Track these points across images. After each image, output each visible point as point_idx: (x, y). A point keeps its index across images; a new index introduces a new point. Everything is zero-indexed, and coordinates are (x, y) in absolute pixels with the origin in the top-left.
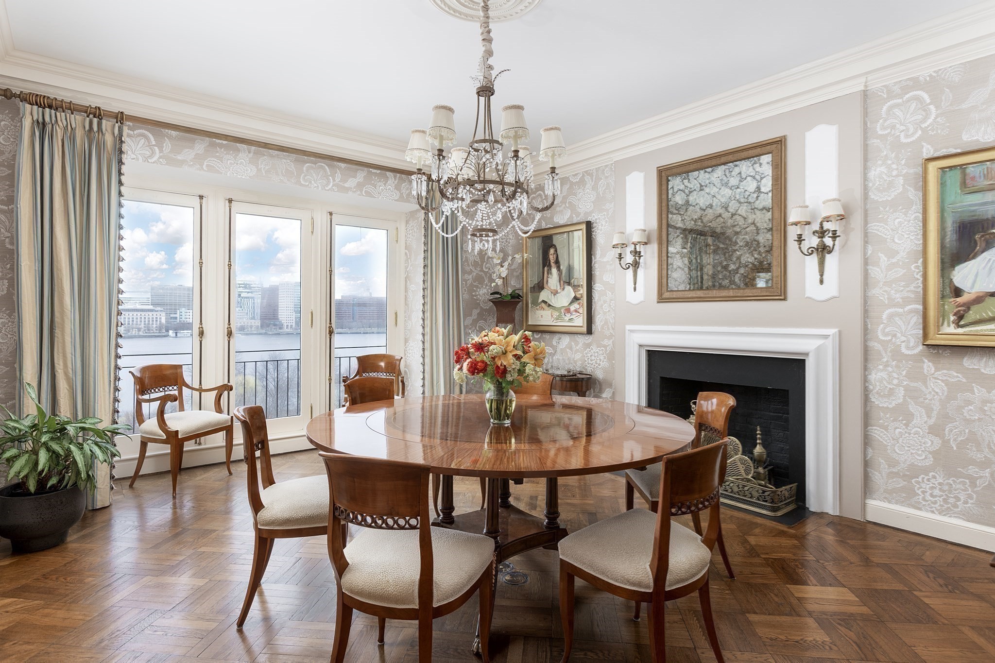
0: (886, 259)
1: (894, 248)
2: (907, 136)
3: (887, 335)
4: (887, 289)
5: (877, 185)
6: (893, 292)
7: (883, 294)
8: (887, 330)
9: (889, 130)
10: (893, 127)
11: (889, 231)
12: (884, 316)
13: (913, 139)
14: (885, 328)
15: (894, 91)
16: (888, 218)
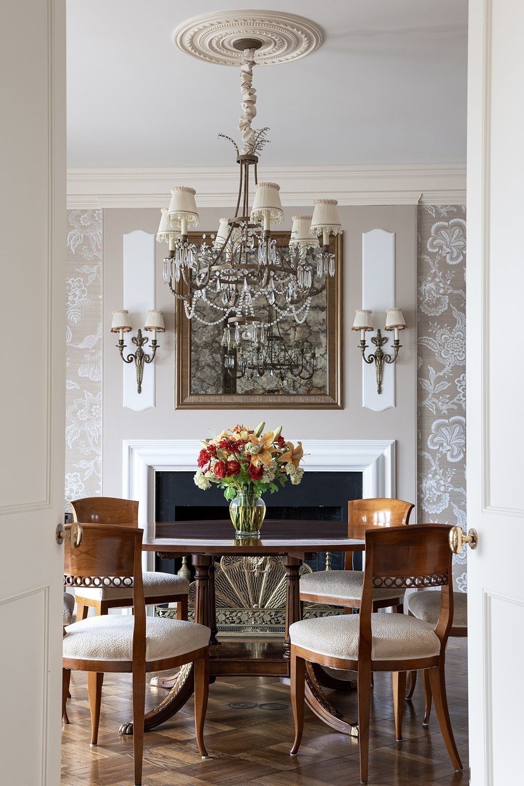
0: (434, 372)
1: (441, 362)
2: (452, 259)
3: (435, 444)
4: (435, 400)
5: (427, 300)
6: (440, 403)
7: (432, 406)
8: (435, 440)
9: (437, 250)
10: (441, 248)
11: (437, 346)
12: (433, 427)
13: (457, 262)
14: (434, 438)
15: (441, 213)
16: (436, 333)
